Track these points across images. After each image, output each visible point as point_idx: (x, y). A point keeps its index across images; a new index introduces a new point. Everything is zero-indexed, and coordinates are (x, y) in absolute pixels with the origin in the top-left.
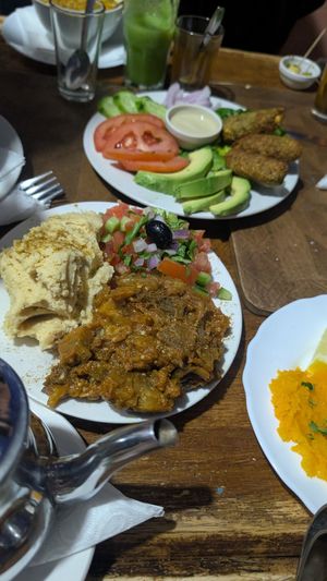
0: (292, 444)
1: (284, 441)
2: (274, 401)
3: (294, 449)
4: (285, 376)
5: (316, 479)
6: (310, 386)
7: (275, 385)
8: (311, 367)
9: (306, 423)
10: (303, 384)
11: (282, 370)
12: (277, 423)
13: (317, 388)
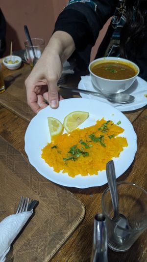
0: (62, 171)
1: (58, 172)
2: (46, 161)
3: (63, 172)
4: (44, 150)
5: (76, 176)
6: (55, 147)
7: (43, 156)
8: (52, 139)
9: (61, 160)
10: (52, 148)
11: (43, 149)
12: (52, 168)
13: (58, 146)
